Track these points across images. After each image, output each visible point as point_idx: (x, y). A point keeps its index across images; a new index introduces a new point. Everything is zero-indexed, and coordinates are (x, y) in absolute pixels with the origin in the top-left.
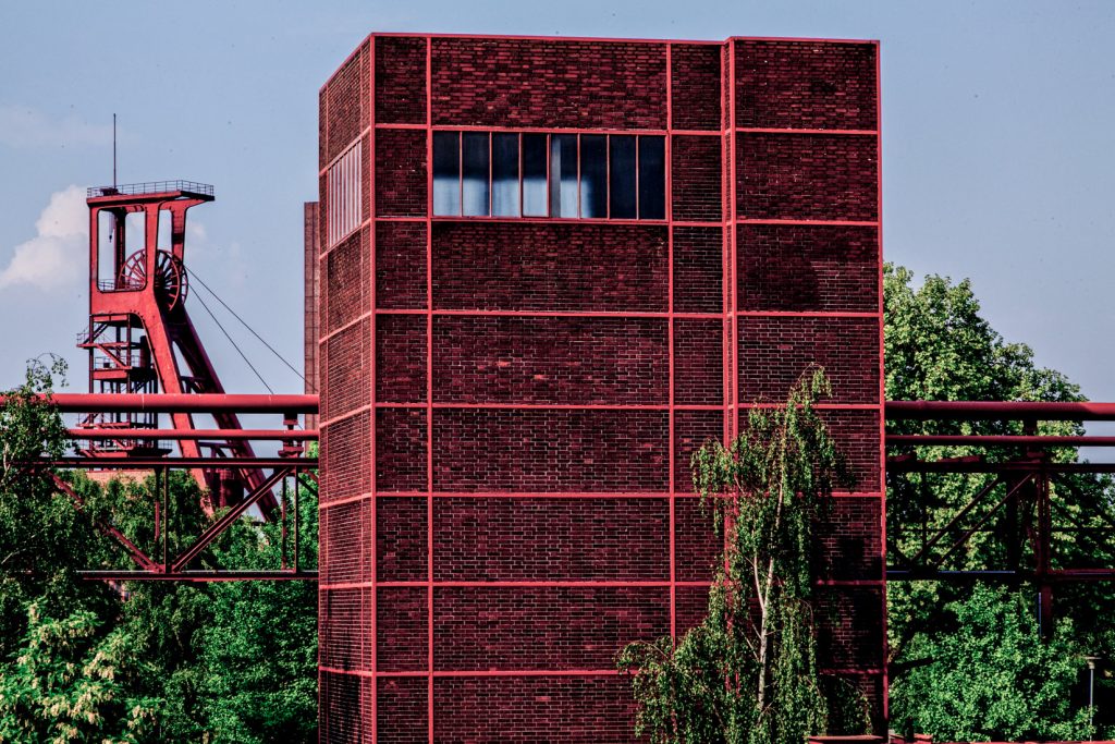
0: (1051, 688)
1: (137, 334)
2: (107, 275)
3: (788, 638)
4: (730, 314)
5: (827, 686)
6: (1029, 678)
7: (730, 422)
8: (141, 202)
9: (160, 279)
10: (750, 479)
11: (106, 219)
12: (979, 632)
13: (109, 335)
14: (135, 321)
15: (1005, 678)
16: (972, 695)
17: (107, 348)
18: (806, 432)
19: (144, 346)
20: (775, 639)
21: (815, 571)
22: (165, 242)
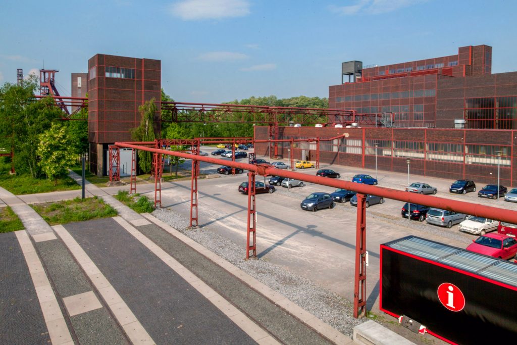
0: (181, 133)
1: (47, 89)
2: (43, 81)
3: (150, 128)
4: (143, 91)
5: (155, 133)
6: (179, 132)
7: (143, 103)
8: (48, 71)
9: (51, 82)
10: (145, 109)
11: (42, 73)
12: (173, 127)
13: (43, 88)
14: (47, 87)
15: (176, 132)
16: (173, 134)
17: (43, 90)
18: (153, 105)
19: (48, 90)
20: (148, 128)
21: (153, 120)
22: (51, 77)
